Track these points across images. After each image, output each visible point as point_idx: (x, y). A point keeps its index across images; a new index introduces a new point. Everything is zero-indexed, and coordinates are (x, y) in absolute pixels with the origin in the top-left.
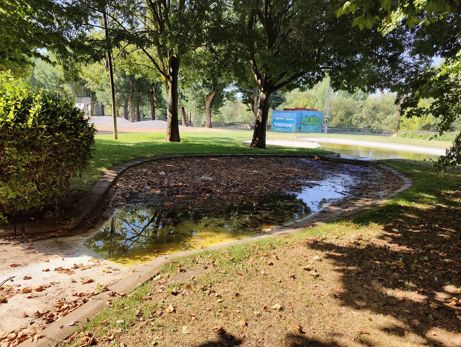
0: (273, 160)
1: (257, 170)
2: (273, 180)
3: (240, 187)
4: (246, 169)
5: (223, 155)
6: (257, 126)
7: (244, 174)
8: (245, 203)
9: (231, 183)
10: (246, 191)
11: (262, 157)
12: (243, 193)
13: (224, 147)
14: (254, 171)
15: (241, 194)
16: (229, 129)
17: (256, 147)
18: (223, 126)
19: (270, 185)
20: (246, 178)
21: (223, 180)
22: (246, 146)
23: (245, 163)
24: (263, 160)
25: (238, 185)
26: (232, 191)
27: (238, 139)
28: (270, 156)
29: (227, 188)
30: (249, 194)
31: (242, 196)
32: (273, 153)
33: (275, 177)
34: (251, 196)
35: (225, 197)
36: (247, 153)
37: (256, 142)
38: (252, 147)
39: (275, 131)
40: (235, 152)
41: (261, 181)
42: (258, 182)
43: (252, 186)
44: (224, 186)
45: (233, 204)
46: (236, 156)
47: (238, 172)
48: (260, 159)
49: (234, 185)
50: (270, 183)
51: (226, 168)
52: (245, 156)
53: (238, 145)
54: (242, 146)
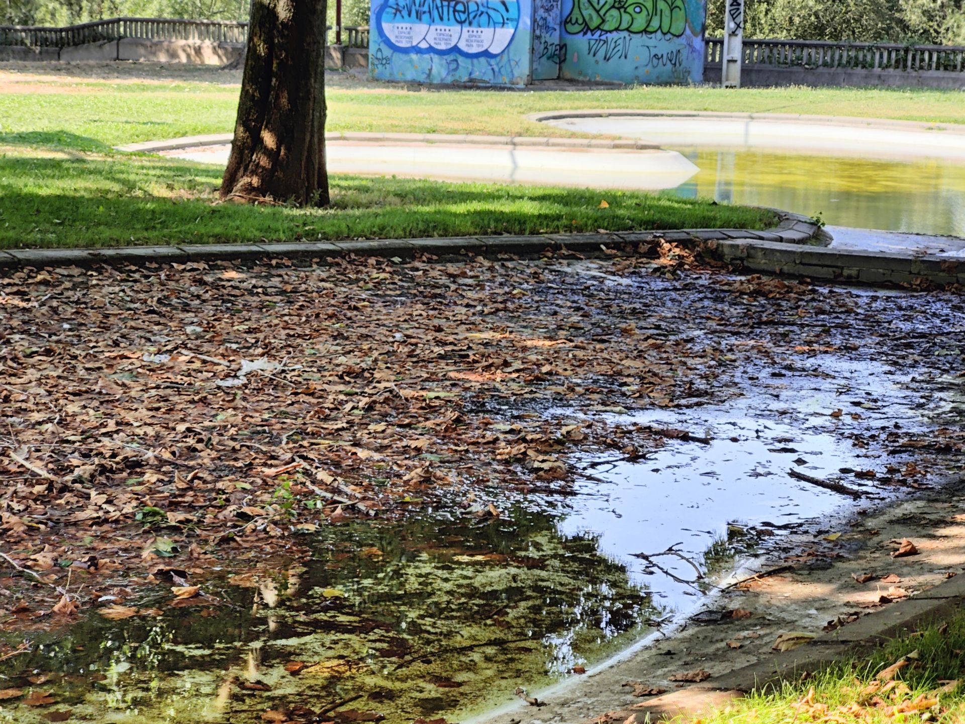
0: (378, 284)
1: (269, 352)
2: (384, 416)
3: (151, 477)
4: (197, 350)
5: (20, 254)
6: (262, 49)
7: (177, 388)
8: (183, 590)
9: (86, 456)
10: (191, 508)
11: (302, 259)
12: (174, 518)
13: (31, 199)
14: (247, 366)
15: (157, 529)
16: (69, 71)
17: (261, 191)
18: (26, 54)
19: (362, 454)
20: (194, 411)
21: (28, 435)
22: (192, 186)
23: (186, 308)
24: (312, 284)
25: (134, 466)
26: (90, 513)
27: (135, 137)
28: (359, 252)
29: (54, 491)
30: (214, 528)
31: (165, 544)
32: (382, 232)
33: (392, 397)
34: (226, 540)
35: (45, 558)
36: (200, 240)
37: (264, 161)
38: (236, 194)
39: (391, 82)
40: (115, 233)
41: (302, 432)
42: (274, 441)
43: (232, 470)
44: (33, 479)
45: (95, 604)
46: (117, 262)
47: (135, 376)
48: (292, 276)
49: (103, 469)
50: (357, 444)
51: (48, 352)
52: (183, 259)
53: (131, 186)
54: (158, 190)
